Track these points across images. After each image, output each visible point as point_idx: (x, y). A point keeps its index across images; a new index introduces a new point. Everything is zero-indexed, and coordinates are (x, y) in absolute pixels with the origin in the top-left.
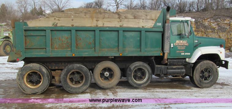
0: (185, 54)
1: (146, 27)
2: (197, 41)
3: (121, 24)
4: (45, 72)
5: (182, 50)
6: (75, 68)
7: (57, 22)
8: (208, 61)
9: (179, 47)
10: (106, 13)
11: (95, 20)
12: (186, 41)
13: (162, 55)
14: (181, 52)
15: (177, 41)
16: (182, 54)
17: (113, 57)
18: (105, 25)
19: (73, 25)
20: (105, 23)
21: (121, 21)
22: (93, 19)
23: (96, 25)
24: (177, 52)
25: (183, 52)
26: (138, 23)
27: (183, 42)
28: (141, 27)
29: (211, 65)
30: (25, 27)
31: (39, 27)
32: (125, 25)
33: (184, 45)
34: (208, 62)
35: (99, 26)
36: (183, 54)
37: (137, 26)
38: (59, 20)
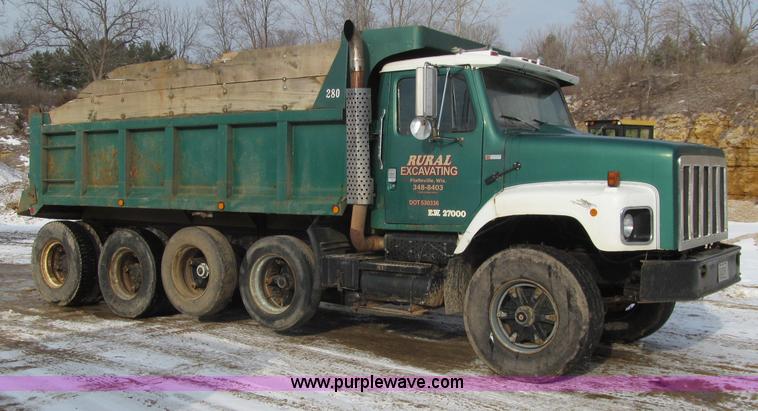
0: (446, 213)
1: (293, 109)
2: (499, 157)
3: (225, 103)
4: (73, 248)
5: (432, 196)
6: (122, 242)
7: (96, 107)
8: (529, 253)
9: (417, 184)
10: (189, 72)
11: (166, 93)
12: (448, 157)
13: (341, 214)
14: (427, 203)
15: (412, 159)
16: (430, 213)
17: (210, 216)
18: (190, 111)
19: (123, 116)
20: (187, 101)
21: (225, 94)
22: (161, 94)
23: (167, 111)
24: (412, 202)
25: (437, 203)
26: (271, 93)
27: (434, 161)
28: (281, 109)
29: (542, 273)
30: (44, 128)
31: (66, 125)
32: (236, 107)
33: (440, 176)
34: (524, 256)
35: (176, 113)
36: (437, 213)
37: (266, 107)
38: (98, 103)
